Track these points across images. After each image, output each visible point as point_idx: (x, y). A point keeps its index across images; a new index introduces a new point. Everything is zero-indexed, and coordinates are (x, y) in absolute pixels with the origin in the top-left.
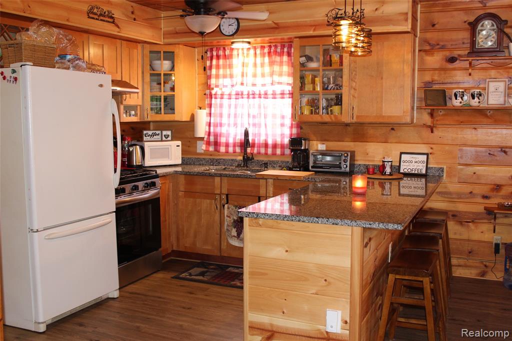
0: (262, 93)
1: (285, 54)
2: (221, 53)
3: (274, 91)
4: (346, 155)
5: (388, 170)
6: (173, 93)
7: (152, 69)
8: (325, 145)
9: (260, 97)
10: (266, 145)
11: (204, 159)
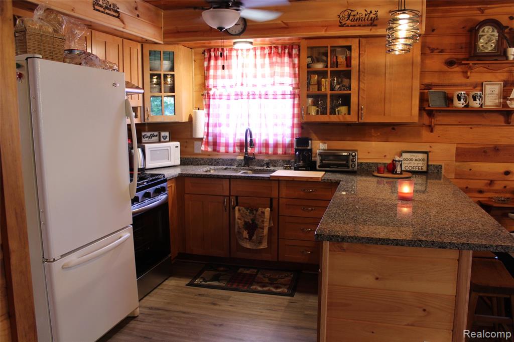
1: (286, 55)
3: (274, 92)
4: (354, 154)
5: (399, 169)
6: (173, 94)
7: (151, 68)
8: (326, 144)
9: (260, 98)
10: (267, 145)
11: (202, 159)
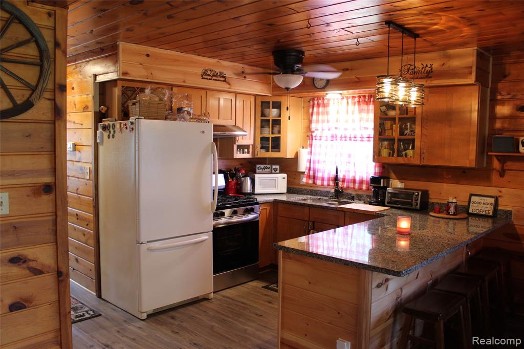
0: (352, 136)
1: (371, 102)
2: (321, 102)
3: (362, 135)
4: (417, 194)
5: (452, 210)
6: (279, 135)
7: (263, 115)
8: (403, 183)
9: (350, 140)
10: (354, 181)
11: (306, 190)
